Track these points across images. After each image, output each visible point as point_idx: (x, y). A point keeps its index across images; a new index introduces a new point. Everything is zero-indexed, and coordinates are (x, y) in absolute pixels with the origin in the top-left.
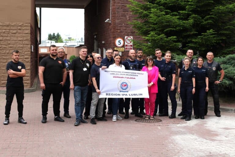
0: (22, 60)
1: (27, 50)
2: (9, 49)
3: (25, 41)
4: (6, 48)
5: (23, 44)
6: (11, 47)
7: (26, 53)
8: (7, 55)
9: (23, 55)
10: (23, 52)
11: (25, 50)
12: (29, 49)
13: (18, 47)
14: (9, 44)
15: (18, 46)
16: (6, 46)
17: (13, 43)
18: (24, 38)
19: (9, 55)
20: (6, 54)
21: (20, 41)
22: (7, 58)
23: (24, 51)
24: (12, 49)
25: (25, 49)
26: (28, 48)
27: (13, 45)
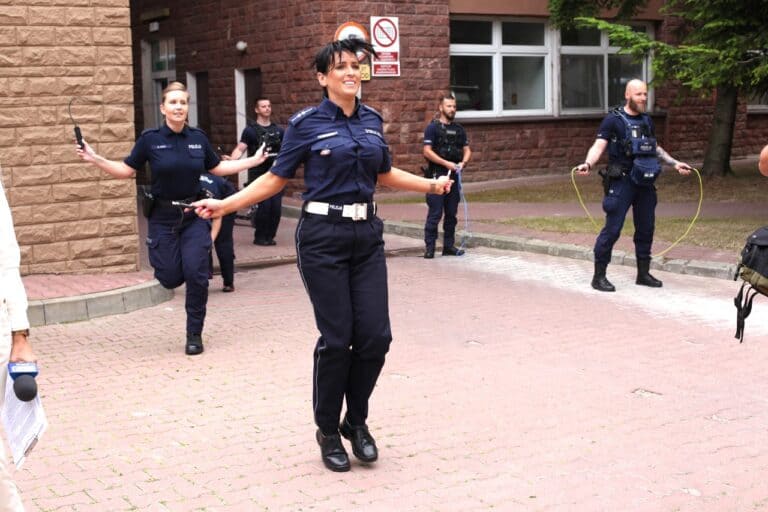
0: (96, 126)
1: (118, 72)
2: (25, 70)
3: (102, 24)
4: (10, 65)
5: (97, 44)
6: (32, 61)
7: (111, 88)
8: (13, 105)
9: (97, 103)
10: (99, 87)
11: (104, 72)
12: (123, 69)
13: (71, 58)
14: (24, 44)
15: (69, 53)
16: (9, 54)
17: (42, 40)
18: (99, 10)
19: (27, 105)
20: (11, 100)
21: (79, 24)
22: (18, 120)
23: (103, 79)
24: (38, 70)
25: (107, 69)
26: (123, 64)
27: (44, 49)
